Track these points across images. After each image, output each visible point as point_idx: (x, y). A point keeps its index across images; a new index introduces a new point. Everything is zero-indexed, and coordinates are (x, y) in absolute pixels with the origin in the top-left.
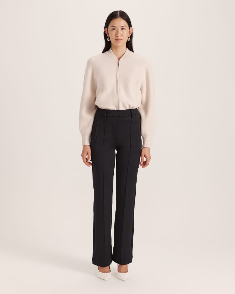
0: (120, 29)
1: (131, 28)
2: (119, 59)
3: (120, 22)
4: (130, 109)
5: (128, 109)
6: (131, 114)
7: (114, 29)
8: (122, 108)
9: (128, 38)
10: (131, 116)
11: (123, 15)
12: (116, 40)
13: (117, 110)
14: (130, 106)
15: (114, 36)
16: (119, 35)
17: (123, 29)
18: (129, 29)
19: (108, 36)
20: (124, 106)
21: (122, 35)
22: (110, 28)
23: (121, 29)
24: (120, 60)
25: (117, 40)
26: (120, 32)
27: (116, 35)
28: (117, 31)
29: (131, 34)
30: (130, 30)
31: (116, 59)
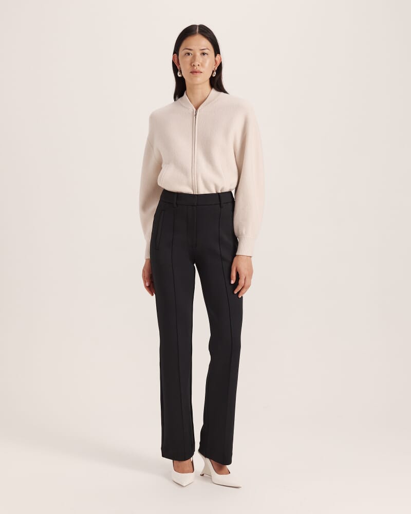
0: (198, 54)
1: (218, 55)
2: (197, 108)
3: (199, 43)
4: (219, 194)
5: (214, 192)
6: (220, 201)
7: (189, 54)
8: (203, 191)
9: (213, 71)
10: (219, 206)
11: (205, 32)
12: (191, 72)
13: (195, 193)
14: (216, 187)
15: (188, 67)
16: (196, 63)
17: (204, 54)
18: (216, 56)
19: (179, 69)
20: (207, 186)
21: (202, 65)
22: (182, 52)
23: (201, 54)
24: (198, 110)
25: (193, 72)
26: (199, 59)
27: (191, 64)
28: (194, 57)
29: (218, 64)
30: (217, 59)
31: (192, 108)
